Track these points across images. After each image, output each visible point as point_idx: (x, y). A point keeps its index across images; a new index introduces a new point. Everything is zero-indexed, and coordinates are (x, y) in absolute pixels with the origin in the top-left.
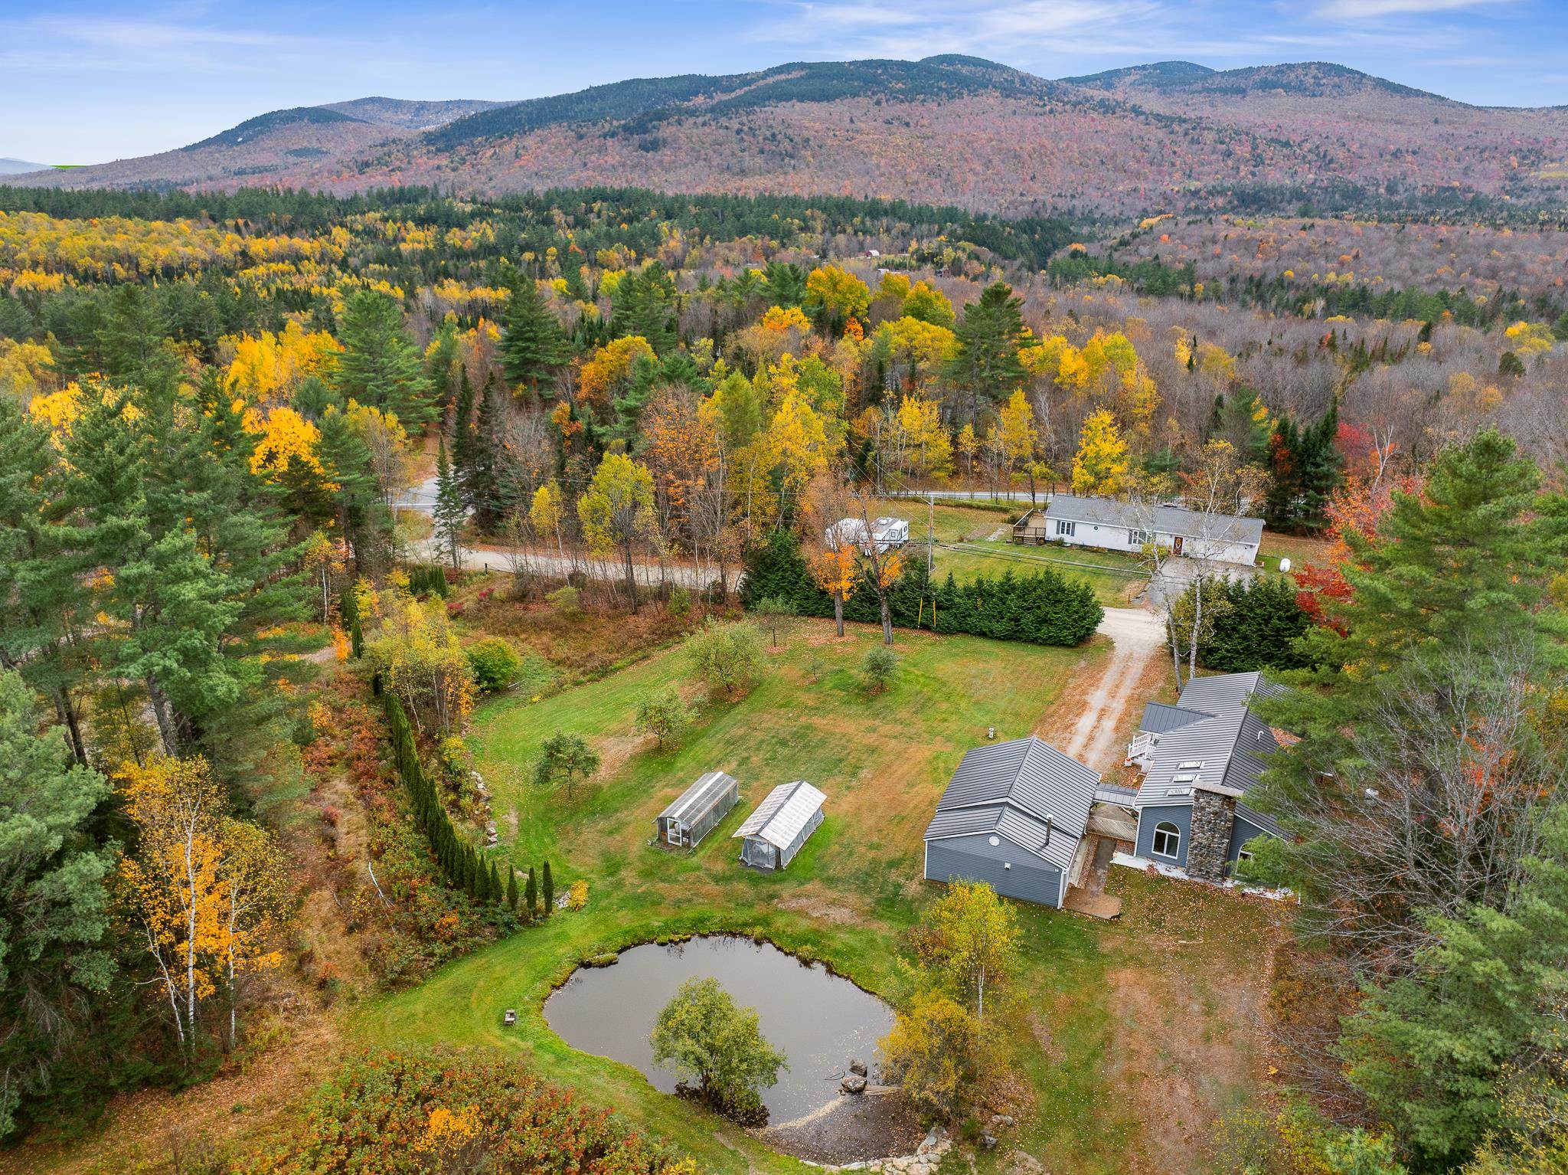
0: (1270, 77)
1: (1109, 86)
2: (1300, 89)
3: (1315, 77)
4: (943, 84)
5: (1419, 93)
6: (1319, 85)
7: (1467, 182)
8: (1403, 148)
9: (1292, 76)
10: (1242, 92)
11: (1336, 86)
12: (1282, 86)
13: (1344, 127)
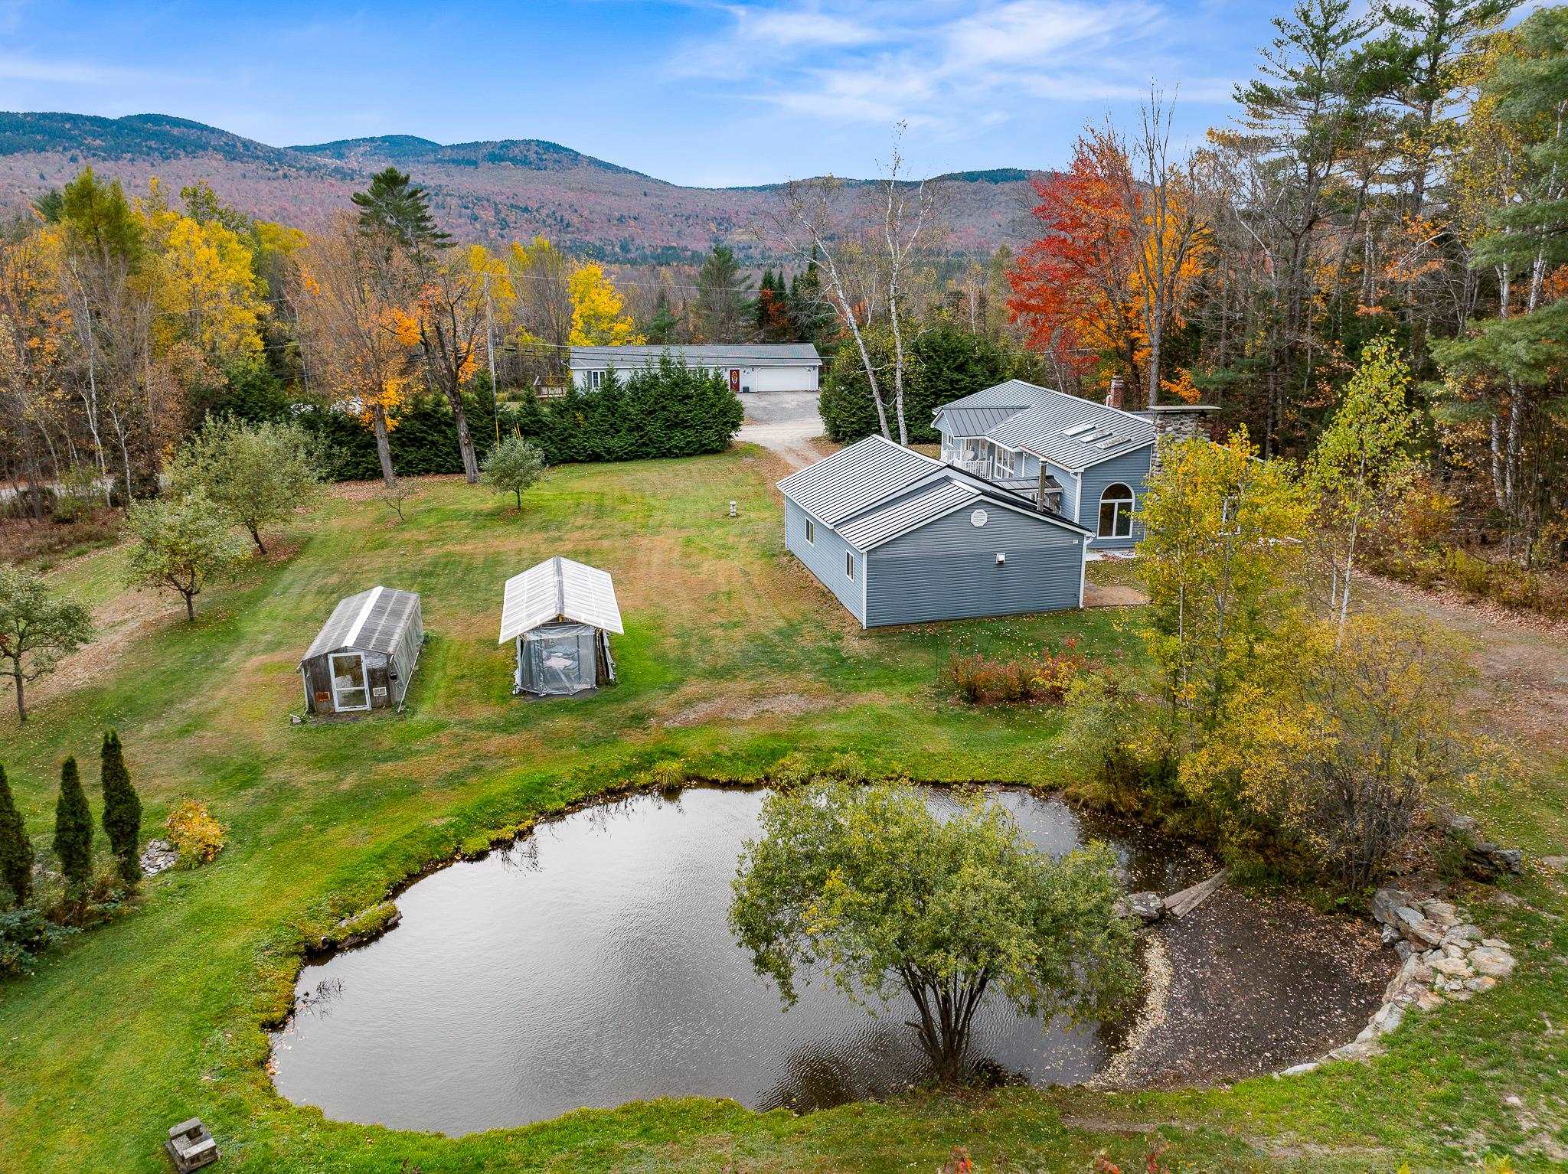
0: (497, 151)
1: (341, 156)
2: (525, 162)
3: (536, 153)
4: (153, 144)
5: (625, 170)
6: (541, 160)
7: (682, 243)
8: (626, 214)
9: (517, 151)
10: (474, 163)
11: (555, 161)
12: (511, 160)
13: (571, 197)
